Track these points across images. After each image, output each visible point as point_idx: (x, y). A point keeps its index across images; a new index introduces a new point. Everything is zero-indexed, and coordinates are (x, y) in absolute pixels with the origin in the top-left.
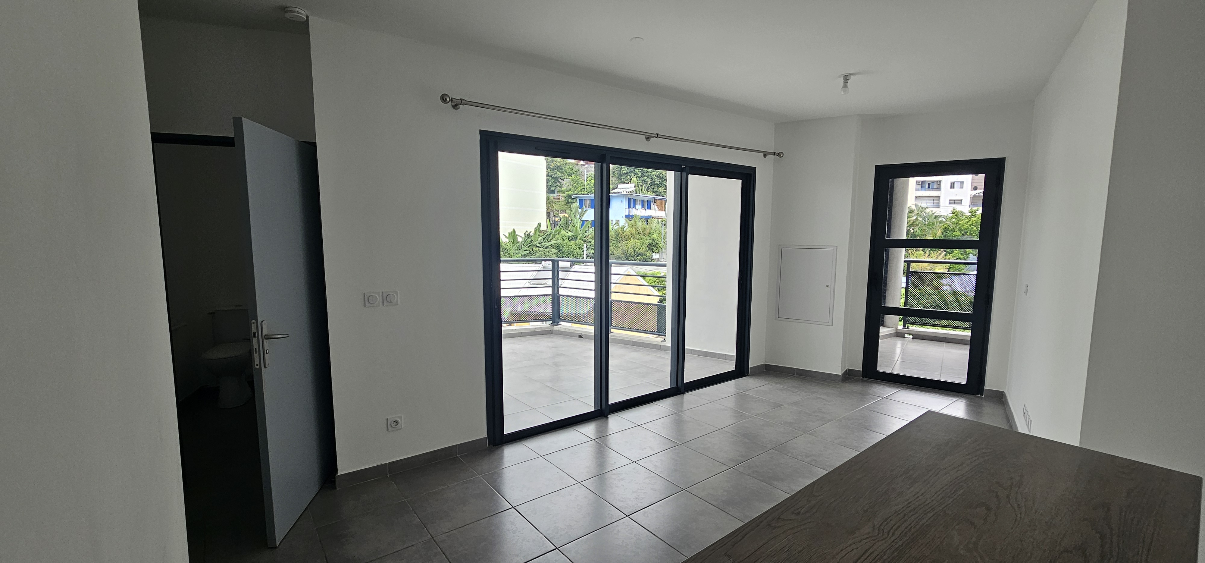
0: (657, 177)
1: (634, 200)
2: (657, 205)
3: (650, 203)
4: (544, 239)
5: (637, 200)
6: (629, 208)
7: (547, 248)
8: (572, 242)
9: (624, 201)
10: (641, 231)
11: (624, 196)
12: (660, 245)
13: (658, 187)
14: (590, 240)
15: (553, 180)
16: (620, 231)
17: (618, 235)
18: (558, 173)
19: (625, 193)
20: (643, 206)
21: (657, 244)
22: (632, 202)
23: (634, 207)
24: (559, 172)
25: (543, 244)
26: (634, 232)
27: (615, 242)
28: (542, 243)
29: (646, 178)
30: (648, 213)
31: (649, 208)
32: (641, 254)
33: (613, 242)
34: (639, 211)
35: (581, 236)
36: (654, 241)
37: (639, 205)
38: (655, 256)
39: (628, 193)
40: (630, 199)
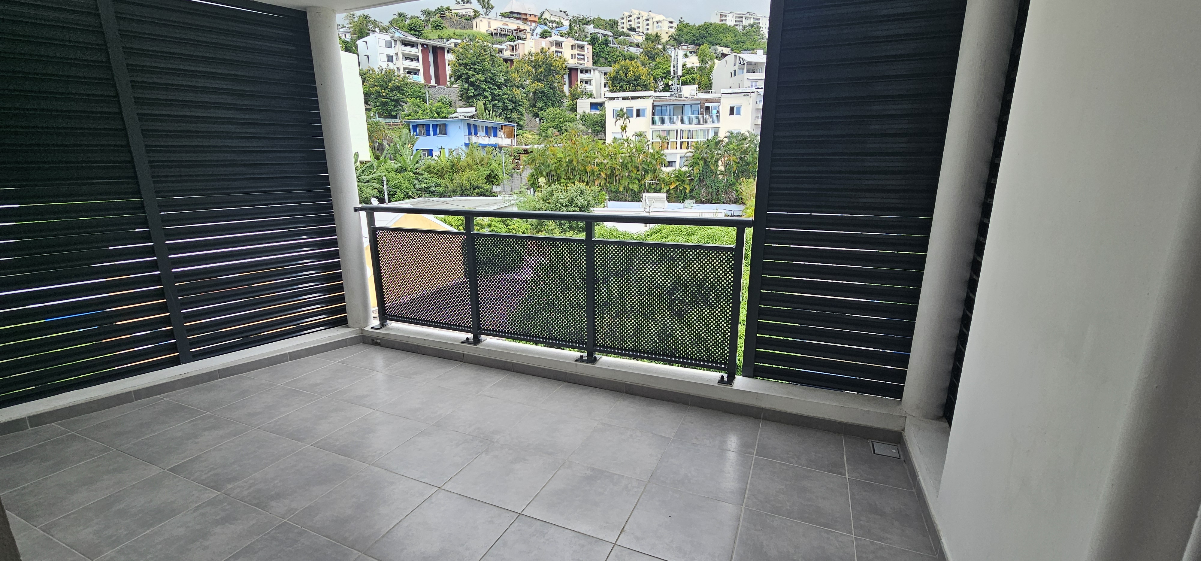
0: (509, 101)
1: (475, 127)
2: (504, 133)
3: (495, 130)
4: (363, 171)
5: (479, 126)
6: (469, 135)
7: (368, 181)
8: (399, 176)
9: (462, 127)
10: (478, 161)
11: (462, 120)
12: (500, 177)
13: (512, 112)
14: (421, 172)
15: (393, 103)
16: (456, 162)
17: (453, 166)
18: (398, 95)
19: (463, 118)
20: (487, 133)
21: (497, 175)
22: (472, 129)
23: (476, 134)
24: (400, 93)
25: (363, 177)
26: (470, 162)
27: (451, 174)
28: (361, 176)
29: (497, 102)
30: (493, 141)
31: (495, 135)
32: (478, 187)
33: (448, 174)
34: (482, 139)
35: (411, 167)
36: (493, 172)
37: (483, 131)
38: (496, 189)
39: (465, 117)
40: (469, 126)
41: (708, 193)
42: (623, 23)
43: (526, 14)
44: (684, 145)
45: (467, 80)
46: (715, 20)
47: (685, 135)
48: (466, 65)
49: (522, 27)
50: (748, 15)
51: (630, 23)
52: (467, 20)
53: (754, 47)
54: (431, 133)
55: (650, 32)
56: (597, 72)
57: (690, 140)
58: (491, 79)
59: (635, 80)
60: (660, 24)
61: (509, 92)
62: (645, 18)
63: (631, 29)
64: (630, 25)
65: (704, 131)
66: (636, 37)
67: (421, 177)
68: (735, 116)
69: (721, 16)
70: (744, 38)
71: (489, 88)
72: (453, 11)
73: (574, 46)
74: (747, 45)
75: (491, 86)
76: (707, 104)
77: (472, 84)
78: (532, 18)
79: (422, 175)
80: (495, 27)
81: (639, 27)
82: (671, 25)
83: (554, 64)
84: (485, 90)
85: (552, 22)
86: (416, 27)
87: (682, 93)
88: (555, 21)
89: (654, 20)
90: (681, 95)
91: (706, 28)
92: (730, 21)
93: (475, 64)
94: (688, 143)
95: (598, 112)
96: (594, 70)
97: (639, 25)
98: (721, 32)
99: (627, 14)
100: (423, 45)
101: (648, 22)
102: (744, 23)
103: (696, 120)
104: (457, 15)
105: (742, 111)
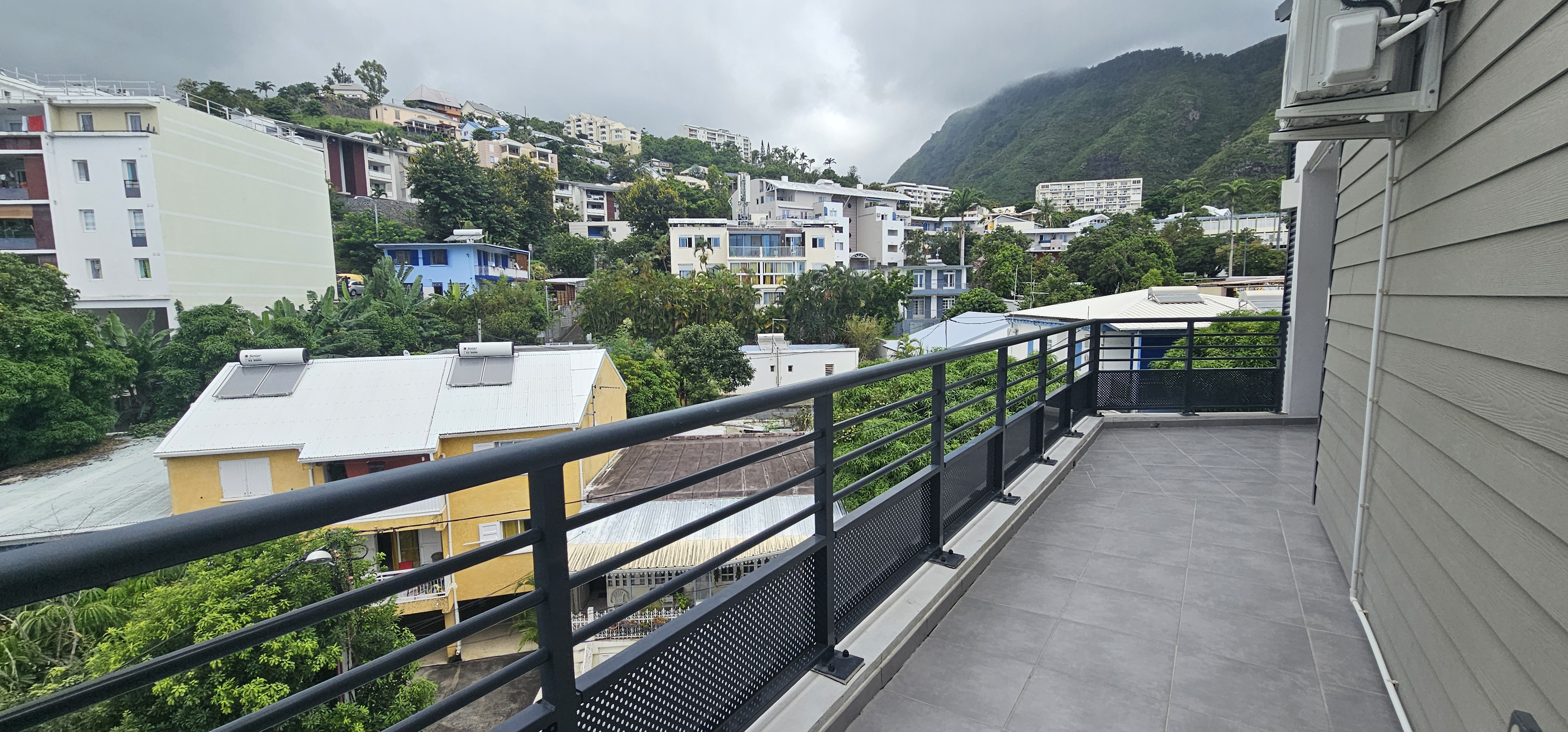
1: (485, 254)
2: (513, 262)
3: (505, 257)
5: (489, 253)
6: (479, 265)
8: (393, 319)
9: (471, 254)
11: (470, 246)
14: (427, 314)
19: (472, 242)
20: (497, 263)
22: (482, 257)
23: (486, 263)
26: (503, 300)
30: (503, 272)
31: (506, 265)
33: (468, 316)
34: (493, 270)
35: (407, 308)
36: (538, 313)
37: (492, 261)
38: (542, 335)
39: (475, 242)
40: (479, 252)
41: (806, 332)
42: (569, 128)
43: (443, 106)
44: (768, 280)
45: (438, 192)
46: (685, 134)
47: (769, 267)
48: (435, 172)
49: (446, 122)
50: (720, 133)
51: (579, 128)
52: (359, 105)
53: (738, 169)
54: (421, 261)
55: (607, 141)
56: (576, 188)
57: (773, 274)
58: (472, 191)
59: (666, 203)
60: (620, 133)
61: (496, 210)
62: (599, 124)
63: (582, 136)
64: (580, 131)
65: (789, 264)
66: (591, 146)
67: (426, 322)
68: (818, 249)
69: (691, 130)
70: (724, 158)
71: (468, 203)
72: (335, 92)
73: (535, 153)
74: (729, 166)
75: (471, 201)
76: (787, 235)
77: (444, 197)
78: (453, 112)
79: (429, 318)
80: (408, 119)
81: (591, 135)
82: (633, 135)
83: (542, 177)
84: (463, 205)
85: (481, 118)
86: (278, 108)
87: (752, 221)
88: (486, 118)
89: (611, 128)
90: (752, 224)
91: (679, 144)
92: (702, 137)
93: (449, 172)
94: (772, 277)
95: (601, 239)
96: (573, 186)
97: (591, 132)
98: (696, 150)
99: (575, 117)
100: (330, 139)
101: (603, 130)
102: (717, 141)
103: (776, 252)
104: (342, 96)
105: (826, 243)
